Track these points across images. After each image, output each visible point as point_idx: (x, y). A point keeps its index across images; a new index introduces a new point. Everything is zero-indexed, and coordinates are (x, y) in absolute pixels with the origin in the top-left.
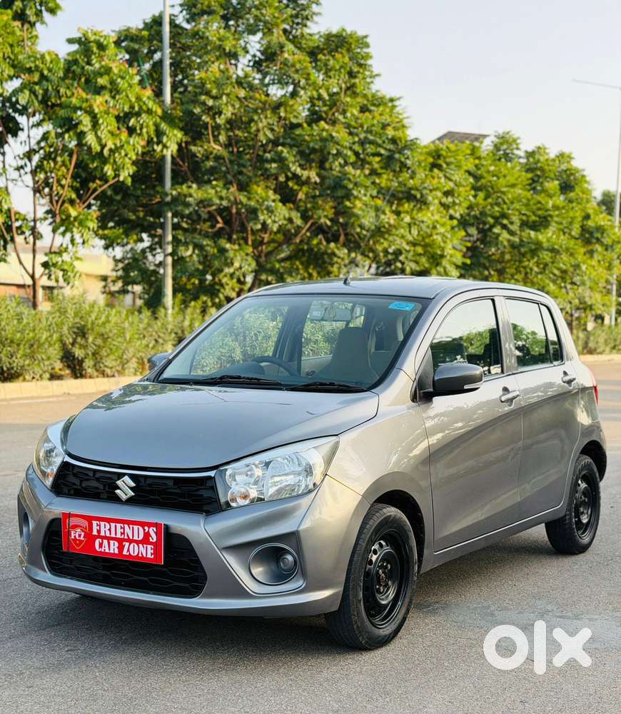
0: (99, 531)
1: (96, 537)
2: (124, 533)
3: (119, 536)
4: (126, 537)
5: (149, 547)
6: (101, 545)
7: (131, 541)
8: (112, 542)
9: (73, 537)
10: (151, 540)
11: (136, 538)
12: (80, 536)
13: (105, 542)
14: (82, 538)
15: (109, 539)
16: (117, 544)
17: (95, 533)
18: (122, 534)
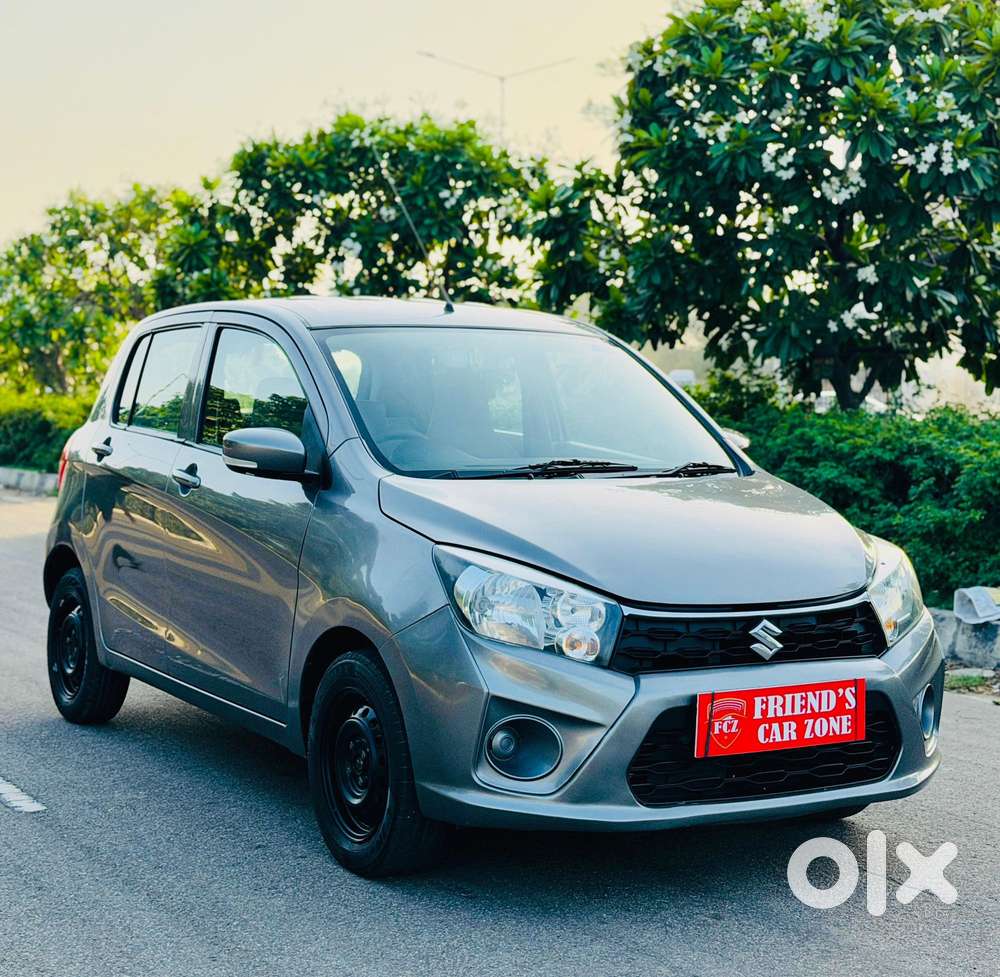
0: (764, 712)
1: (759, 722)
2: (805, 706)
3: (798, 711)
4: (809, 711)
5: (844, 718)
6: (767, 733)
7: (815, 716)
8: (786, 724)
9: (717, 731)
10: (847, 707)
11: (824, 709)
12: (730, 726)
13: (775, 726)
14: (734, 730)
15: (780, 720)
16: (794, 725)
17: (758, 715)
18: (802, 707)
